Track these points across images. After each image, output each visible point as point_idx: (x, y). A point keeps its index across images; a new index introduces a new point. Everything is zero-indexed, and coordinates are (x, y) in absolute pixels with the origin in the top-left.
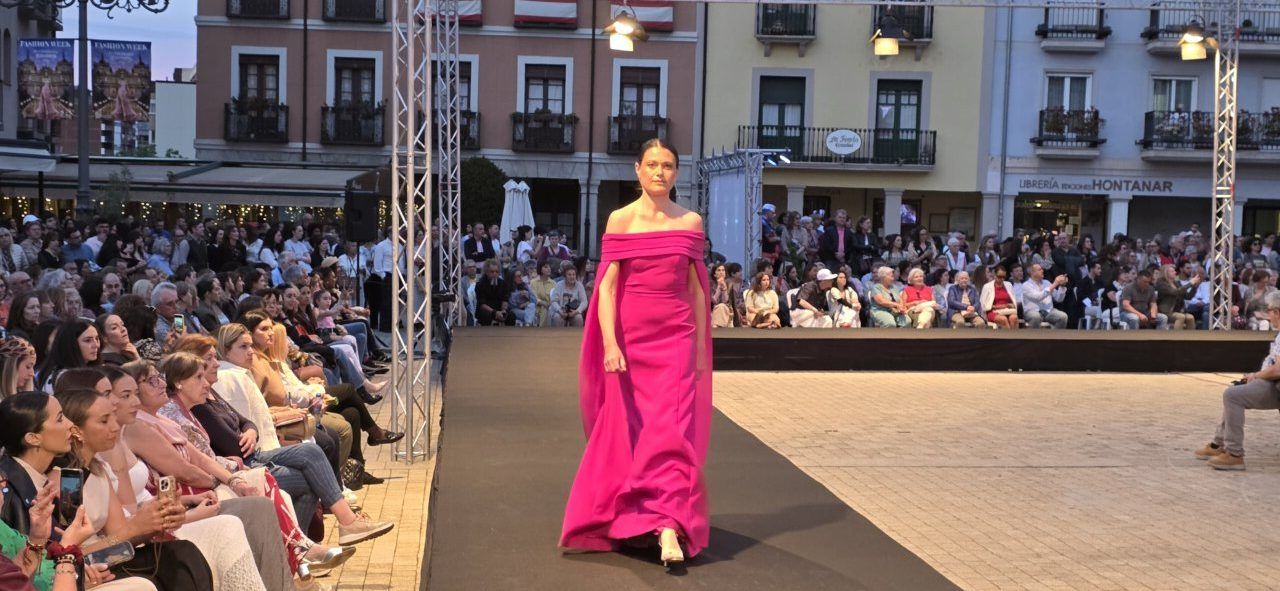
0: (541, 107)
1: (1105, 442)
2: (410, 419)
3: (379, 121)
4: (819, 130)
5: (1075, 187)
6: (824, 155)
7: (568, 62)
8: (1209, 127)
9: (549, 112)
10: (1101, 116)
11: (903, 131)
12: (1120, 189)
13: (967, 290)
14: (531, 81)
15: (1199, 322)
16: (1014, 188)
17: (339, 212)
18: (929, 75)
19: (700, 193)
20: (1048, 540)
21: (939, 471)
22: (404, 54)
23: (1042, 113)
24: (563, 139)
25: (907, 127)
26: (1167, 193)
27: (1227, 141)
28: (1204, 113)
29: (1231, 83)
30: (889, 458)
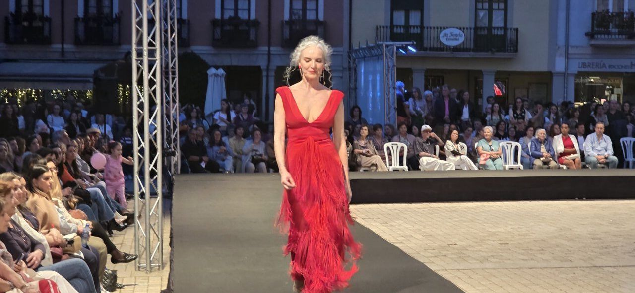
0: (233, 15)
2: (148, 241)
3: (116, 27)
4: (434, 28)
5: (618, 68)
6: (439, 46)
9: (239, 18)
11: (494, 28)
13: (544, 142)
16: (575, 68)
17: (89, 94)
19: (350, 74)
21: (531, 271)
23: (593, 14)
24: (249, 38)
25: (497, 26)
30: (495, 262)
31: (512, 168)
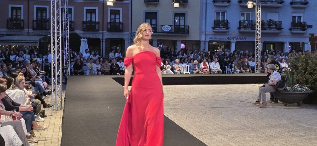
0: (90, 20)
1: (231, 101)
2: (56, 100)
3: (48, 23)
4: (160, 25)
5: (223, 39)
6: (162, 31)
7: (97, 8)
8: (254, 24)
9: (92, 21)
10: (229, 22)
11: (181, 25)
12: (233, 39)
13: (197, 65)
14: (87, 13)
15: (253, 71)
16: (208, 39)
17: (38, 47)
18: (187, 12)
19: (131, 41)
20: (218, 126)
21: (191, 109)
22: (54, 6)
23: (214, 21)
24: (96, 28)
26: (244, 40)
27: (259, 27)
28: (253, 21)
29: (259, 13)
30: (179, 106)
31: (186, 74)
